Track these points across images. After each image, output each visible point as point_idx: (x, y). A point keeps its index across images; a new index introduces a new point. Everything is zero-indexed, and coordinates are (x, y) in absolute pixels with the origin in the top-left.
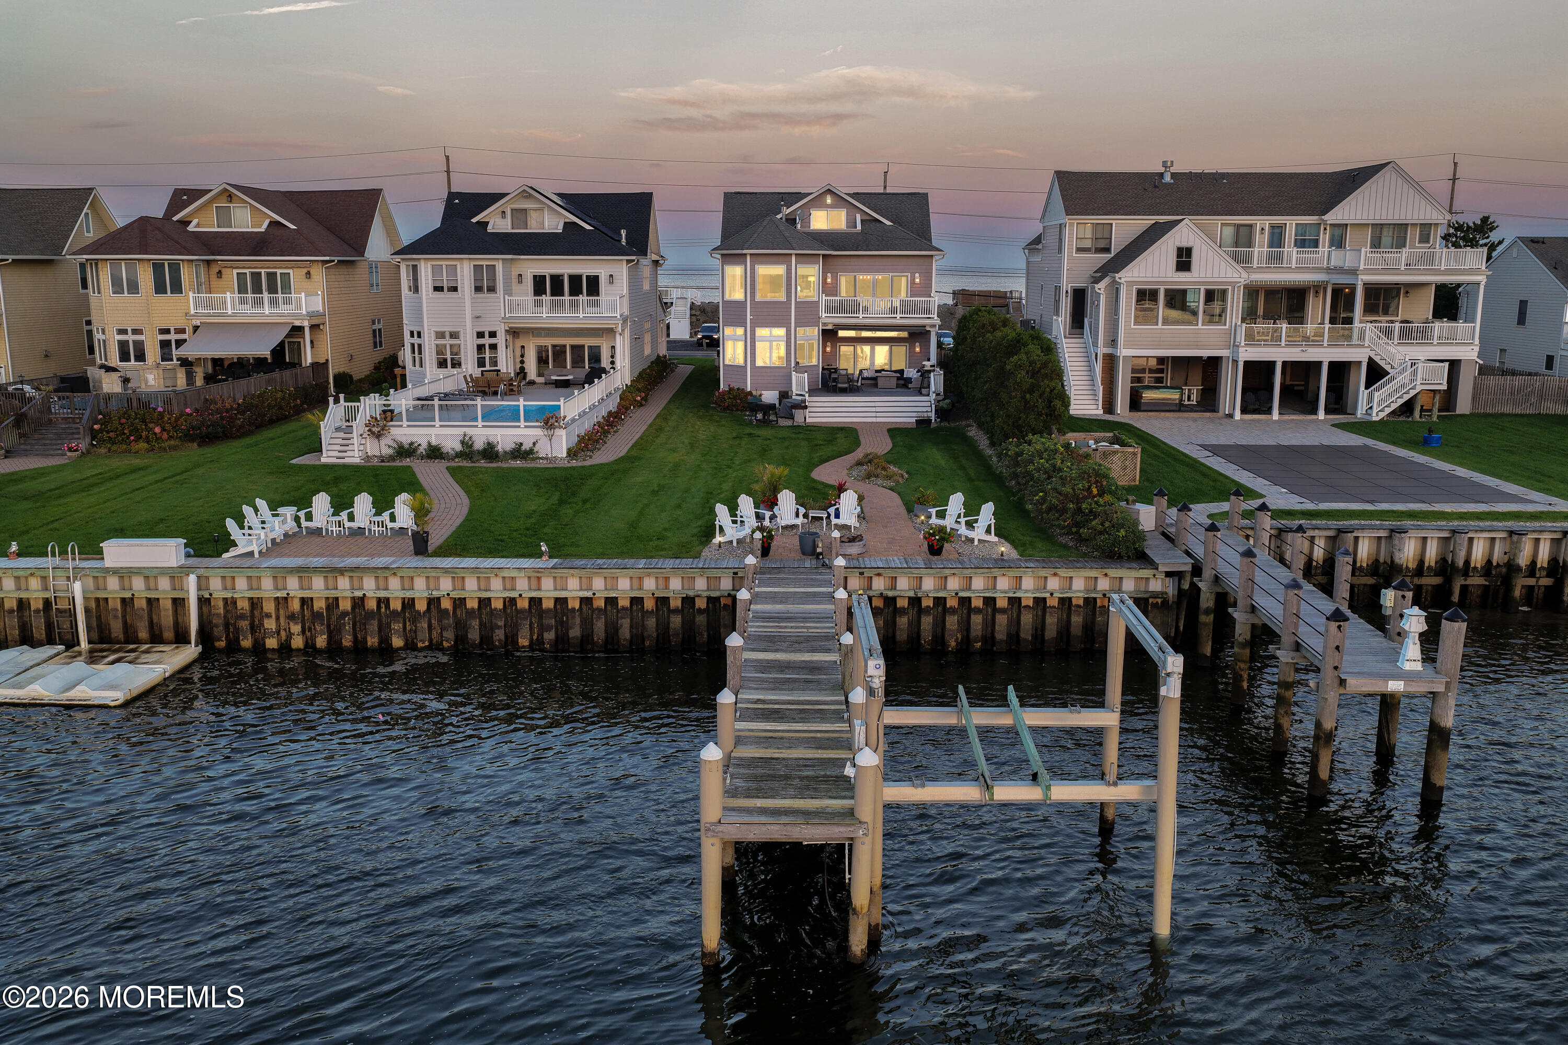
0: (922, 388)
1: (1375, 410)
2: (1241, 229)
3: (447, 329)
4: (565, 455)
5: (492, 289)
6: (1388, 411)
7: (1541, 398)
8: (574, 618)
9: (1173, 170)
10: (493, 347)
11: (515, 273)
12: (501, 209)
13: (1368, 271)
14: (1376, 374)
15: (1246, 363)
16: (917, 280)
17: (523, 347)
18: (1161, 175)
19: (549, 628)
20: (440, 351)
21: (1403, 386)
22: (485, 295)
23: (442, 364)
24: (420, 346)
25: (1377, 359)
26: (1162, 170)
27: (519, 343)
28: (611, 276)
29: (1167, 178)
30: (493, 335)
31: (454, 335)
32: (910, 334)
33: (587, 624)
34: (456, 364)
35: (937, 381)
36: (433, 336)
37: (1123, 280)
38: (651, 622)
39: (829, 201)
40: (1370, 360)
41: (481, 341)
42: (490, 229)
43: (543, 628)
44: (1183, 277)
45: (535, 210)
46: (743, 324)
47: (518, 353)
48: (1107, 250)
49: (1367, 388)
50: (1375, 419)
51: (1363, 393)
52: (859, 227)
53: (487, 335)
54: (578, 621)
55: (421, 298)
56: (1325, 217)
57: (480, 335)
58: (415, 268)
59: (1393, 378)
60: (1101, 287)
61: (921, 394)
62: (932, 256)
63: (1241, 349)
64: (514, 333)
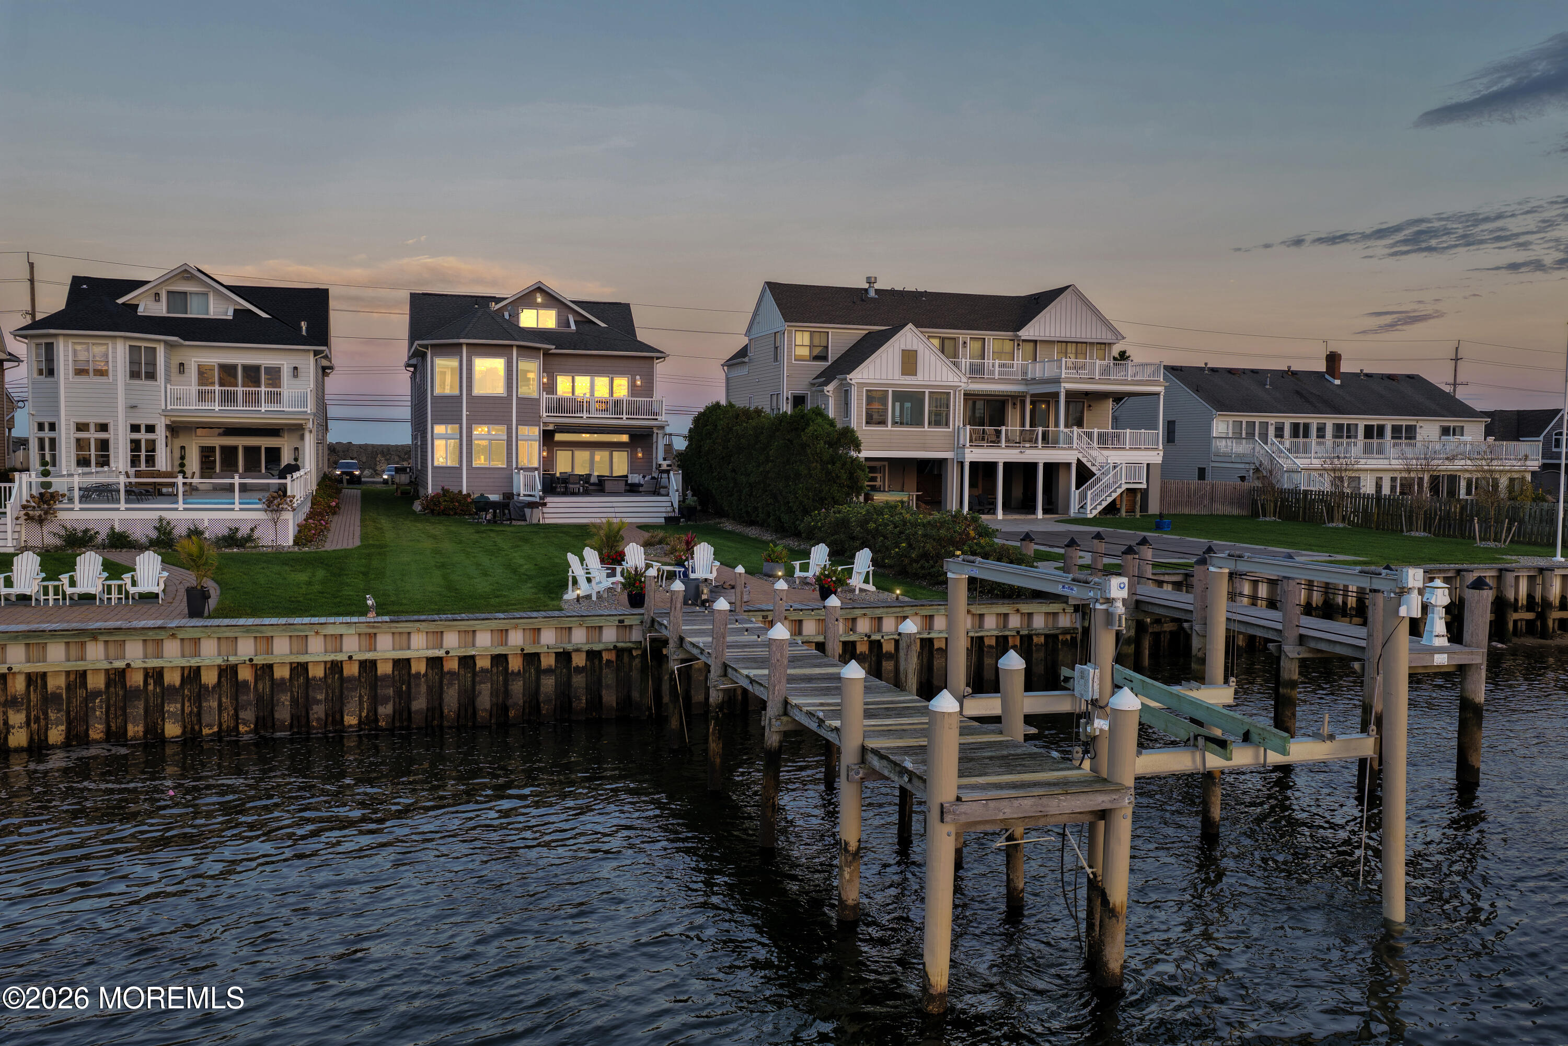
0: (657, 489)
1: (1089, 508)
2: (946, 341)
3: (92, 420)
4: (291, 543)
5: (151, 376)
6: (1100, 508)
7: (1212, 500)
8: (418, 685)
9: (877, 286)
10: (152, 446)
11: (175, 362)
12: (154, 291)
13: (1069, 380)
14: (1084, 475)
15: (971, 463)
16: (639, 383)
17: (183, 448)
18: (866, 290)
19: (386, 700)
20: (81, 444)
21: (1107, 486)
22: (143, 382)
23: (83, 462)
24: (53, 441)
25: (1084, 460)
26: (866, 286)
27: (178, 443)
28: (295, 368)
29: (872, 294)
30: (151, 429)
31: (103, 427)
32: (632, 437)
33: (436, 694)
34: (104, 461)
35: (675, 481)
36: (73, 428)
37: (853, 382)
38: (517, 687)
39: (539, 300)
40: (1078, 460)
41: (136, 436)
42: (141, 311)
43: (375, 701)
44: (909, 380)
45: (197, 294)
46: (457, 420)
47: (177, 454)
48: (824, 358)
49: (1077, 488)
50: (1090, 516)
51: (1075, 494)
52: (573, 327)
53: (143, 429)
54: (423, 689)
55: (57, 383)
56: (1020, 333)
57: (135, 428)
58: (50, 347)
59: (1099, 480)
60: (830, 388)
61: (659, 494)
62: (652, 358)
63: (967, 451)
64: (174, 429)
